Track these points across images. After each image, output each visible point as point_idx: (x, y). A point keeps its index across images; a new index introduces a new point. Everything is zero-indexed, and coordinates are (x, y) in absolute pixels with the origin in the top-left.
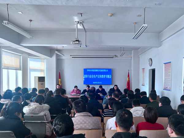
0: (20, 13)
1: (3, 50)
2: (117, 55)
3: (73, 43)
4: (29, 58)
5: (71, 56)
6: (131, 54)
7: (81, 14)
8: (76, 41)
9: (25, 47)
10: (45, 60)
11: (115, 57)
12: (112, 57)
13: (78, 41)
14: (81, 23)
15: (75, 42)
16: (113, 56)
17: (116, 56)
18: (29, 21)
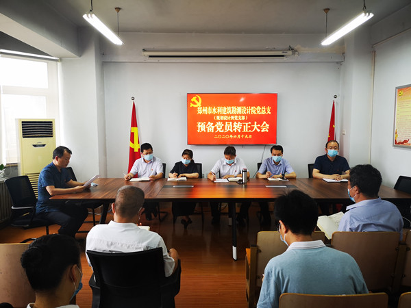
2: (296, 48)
5: (144, 50)
6: (343, 43)
10: (59, 63)
11: (290, 53)
12: (280, 53)
16: (283, 51)
17: (292, 49)
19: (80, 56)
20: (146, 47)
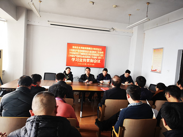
2: (114, 28)
11: (112, 30)
16: (109, 29)
20: (49, 20)
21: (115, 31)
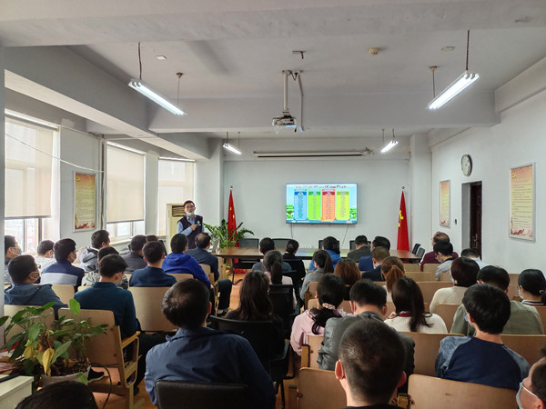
0: (162, 58)
1: (108, 143)
2: (371, 148)
3: (279, 122)
4: (160, 162)
5: (255, 152)
6: (409, 145)
7: (302, 52)
8: (286, 117)
9: (158, 135)
10: (195, 164)
11: (366, 153)
12: (358, 153)
13: (290, 117)
14: (296, 74)
15: (283, 121)
16: (361, 151)
17: (368, 150)
18: (177, 77)
19: (209, 158)
20: (255, 150)
21: (371, 154)
